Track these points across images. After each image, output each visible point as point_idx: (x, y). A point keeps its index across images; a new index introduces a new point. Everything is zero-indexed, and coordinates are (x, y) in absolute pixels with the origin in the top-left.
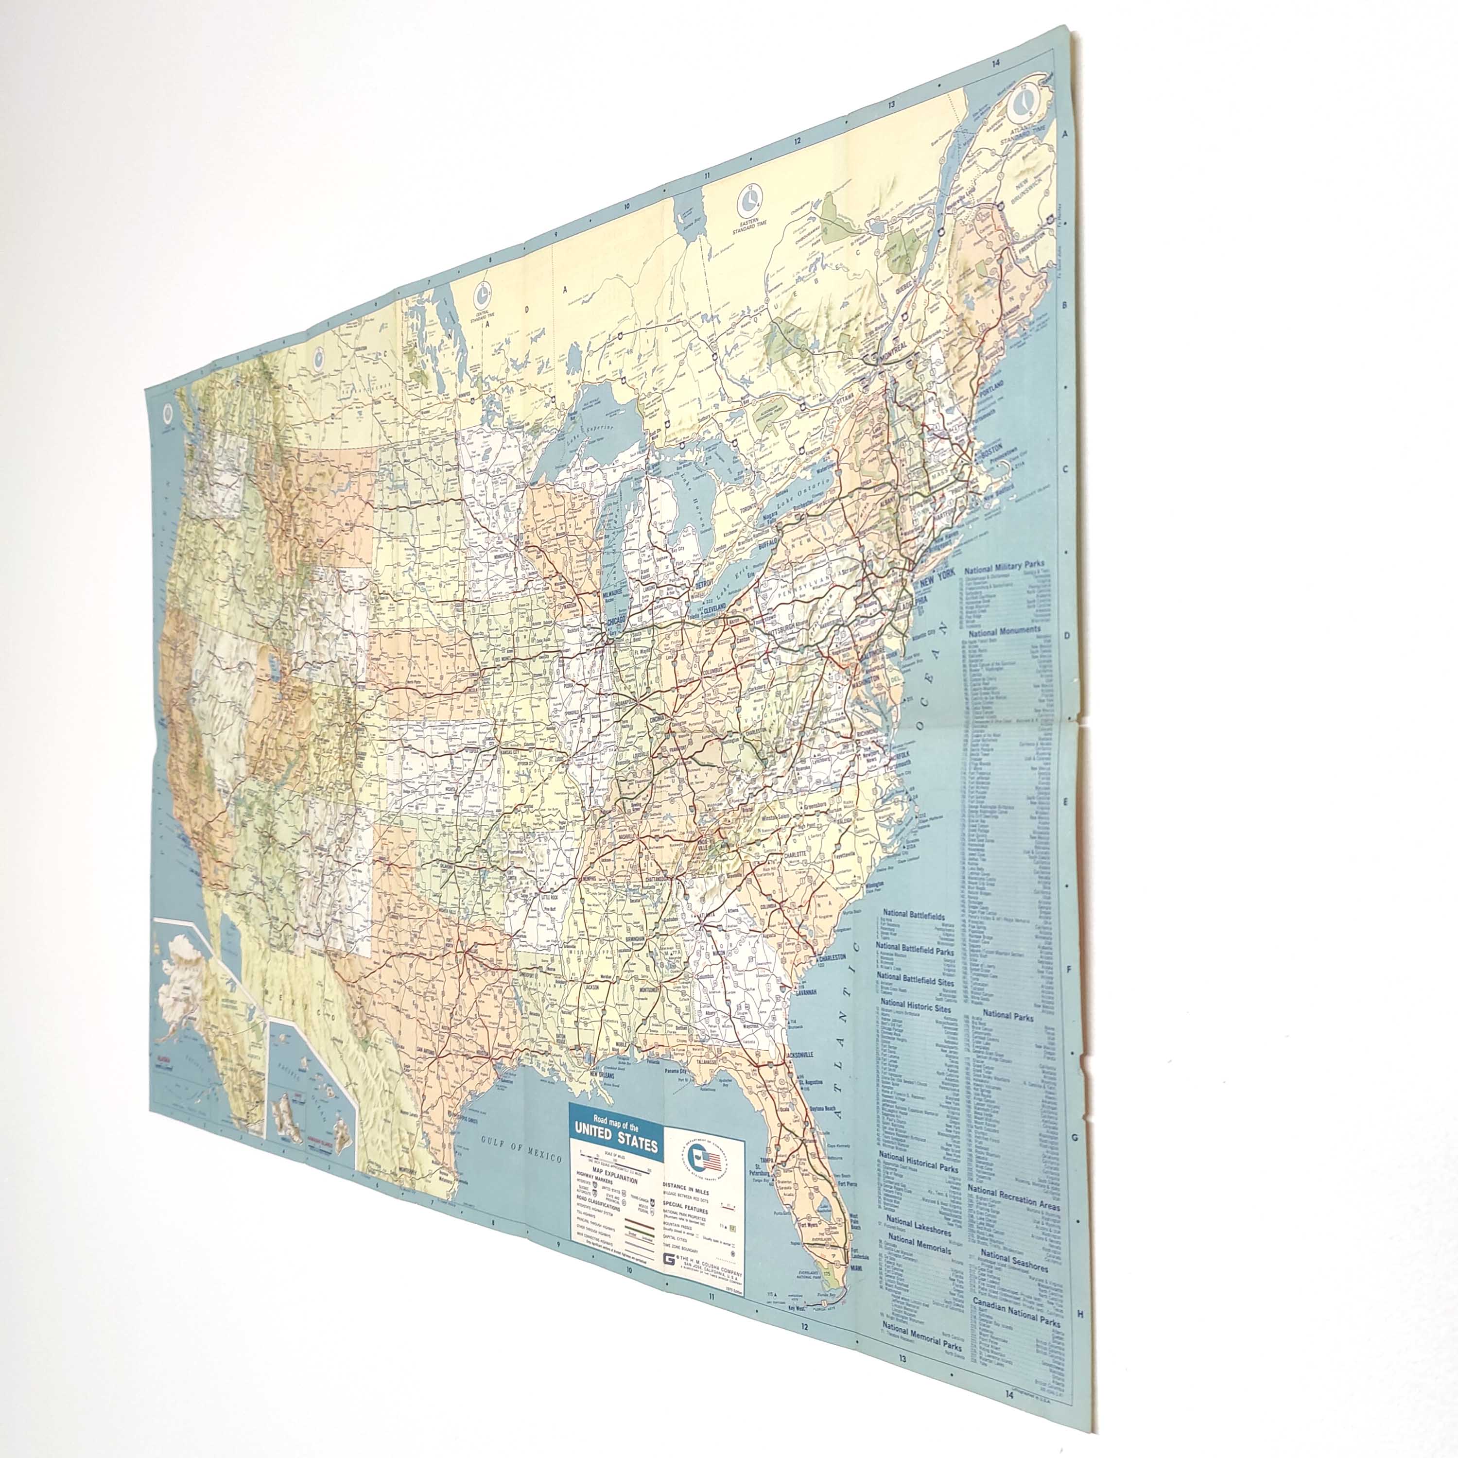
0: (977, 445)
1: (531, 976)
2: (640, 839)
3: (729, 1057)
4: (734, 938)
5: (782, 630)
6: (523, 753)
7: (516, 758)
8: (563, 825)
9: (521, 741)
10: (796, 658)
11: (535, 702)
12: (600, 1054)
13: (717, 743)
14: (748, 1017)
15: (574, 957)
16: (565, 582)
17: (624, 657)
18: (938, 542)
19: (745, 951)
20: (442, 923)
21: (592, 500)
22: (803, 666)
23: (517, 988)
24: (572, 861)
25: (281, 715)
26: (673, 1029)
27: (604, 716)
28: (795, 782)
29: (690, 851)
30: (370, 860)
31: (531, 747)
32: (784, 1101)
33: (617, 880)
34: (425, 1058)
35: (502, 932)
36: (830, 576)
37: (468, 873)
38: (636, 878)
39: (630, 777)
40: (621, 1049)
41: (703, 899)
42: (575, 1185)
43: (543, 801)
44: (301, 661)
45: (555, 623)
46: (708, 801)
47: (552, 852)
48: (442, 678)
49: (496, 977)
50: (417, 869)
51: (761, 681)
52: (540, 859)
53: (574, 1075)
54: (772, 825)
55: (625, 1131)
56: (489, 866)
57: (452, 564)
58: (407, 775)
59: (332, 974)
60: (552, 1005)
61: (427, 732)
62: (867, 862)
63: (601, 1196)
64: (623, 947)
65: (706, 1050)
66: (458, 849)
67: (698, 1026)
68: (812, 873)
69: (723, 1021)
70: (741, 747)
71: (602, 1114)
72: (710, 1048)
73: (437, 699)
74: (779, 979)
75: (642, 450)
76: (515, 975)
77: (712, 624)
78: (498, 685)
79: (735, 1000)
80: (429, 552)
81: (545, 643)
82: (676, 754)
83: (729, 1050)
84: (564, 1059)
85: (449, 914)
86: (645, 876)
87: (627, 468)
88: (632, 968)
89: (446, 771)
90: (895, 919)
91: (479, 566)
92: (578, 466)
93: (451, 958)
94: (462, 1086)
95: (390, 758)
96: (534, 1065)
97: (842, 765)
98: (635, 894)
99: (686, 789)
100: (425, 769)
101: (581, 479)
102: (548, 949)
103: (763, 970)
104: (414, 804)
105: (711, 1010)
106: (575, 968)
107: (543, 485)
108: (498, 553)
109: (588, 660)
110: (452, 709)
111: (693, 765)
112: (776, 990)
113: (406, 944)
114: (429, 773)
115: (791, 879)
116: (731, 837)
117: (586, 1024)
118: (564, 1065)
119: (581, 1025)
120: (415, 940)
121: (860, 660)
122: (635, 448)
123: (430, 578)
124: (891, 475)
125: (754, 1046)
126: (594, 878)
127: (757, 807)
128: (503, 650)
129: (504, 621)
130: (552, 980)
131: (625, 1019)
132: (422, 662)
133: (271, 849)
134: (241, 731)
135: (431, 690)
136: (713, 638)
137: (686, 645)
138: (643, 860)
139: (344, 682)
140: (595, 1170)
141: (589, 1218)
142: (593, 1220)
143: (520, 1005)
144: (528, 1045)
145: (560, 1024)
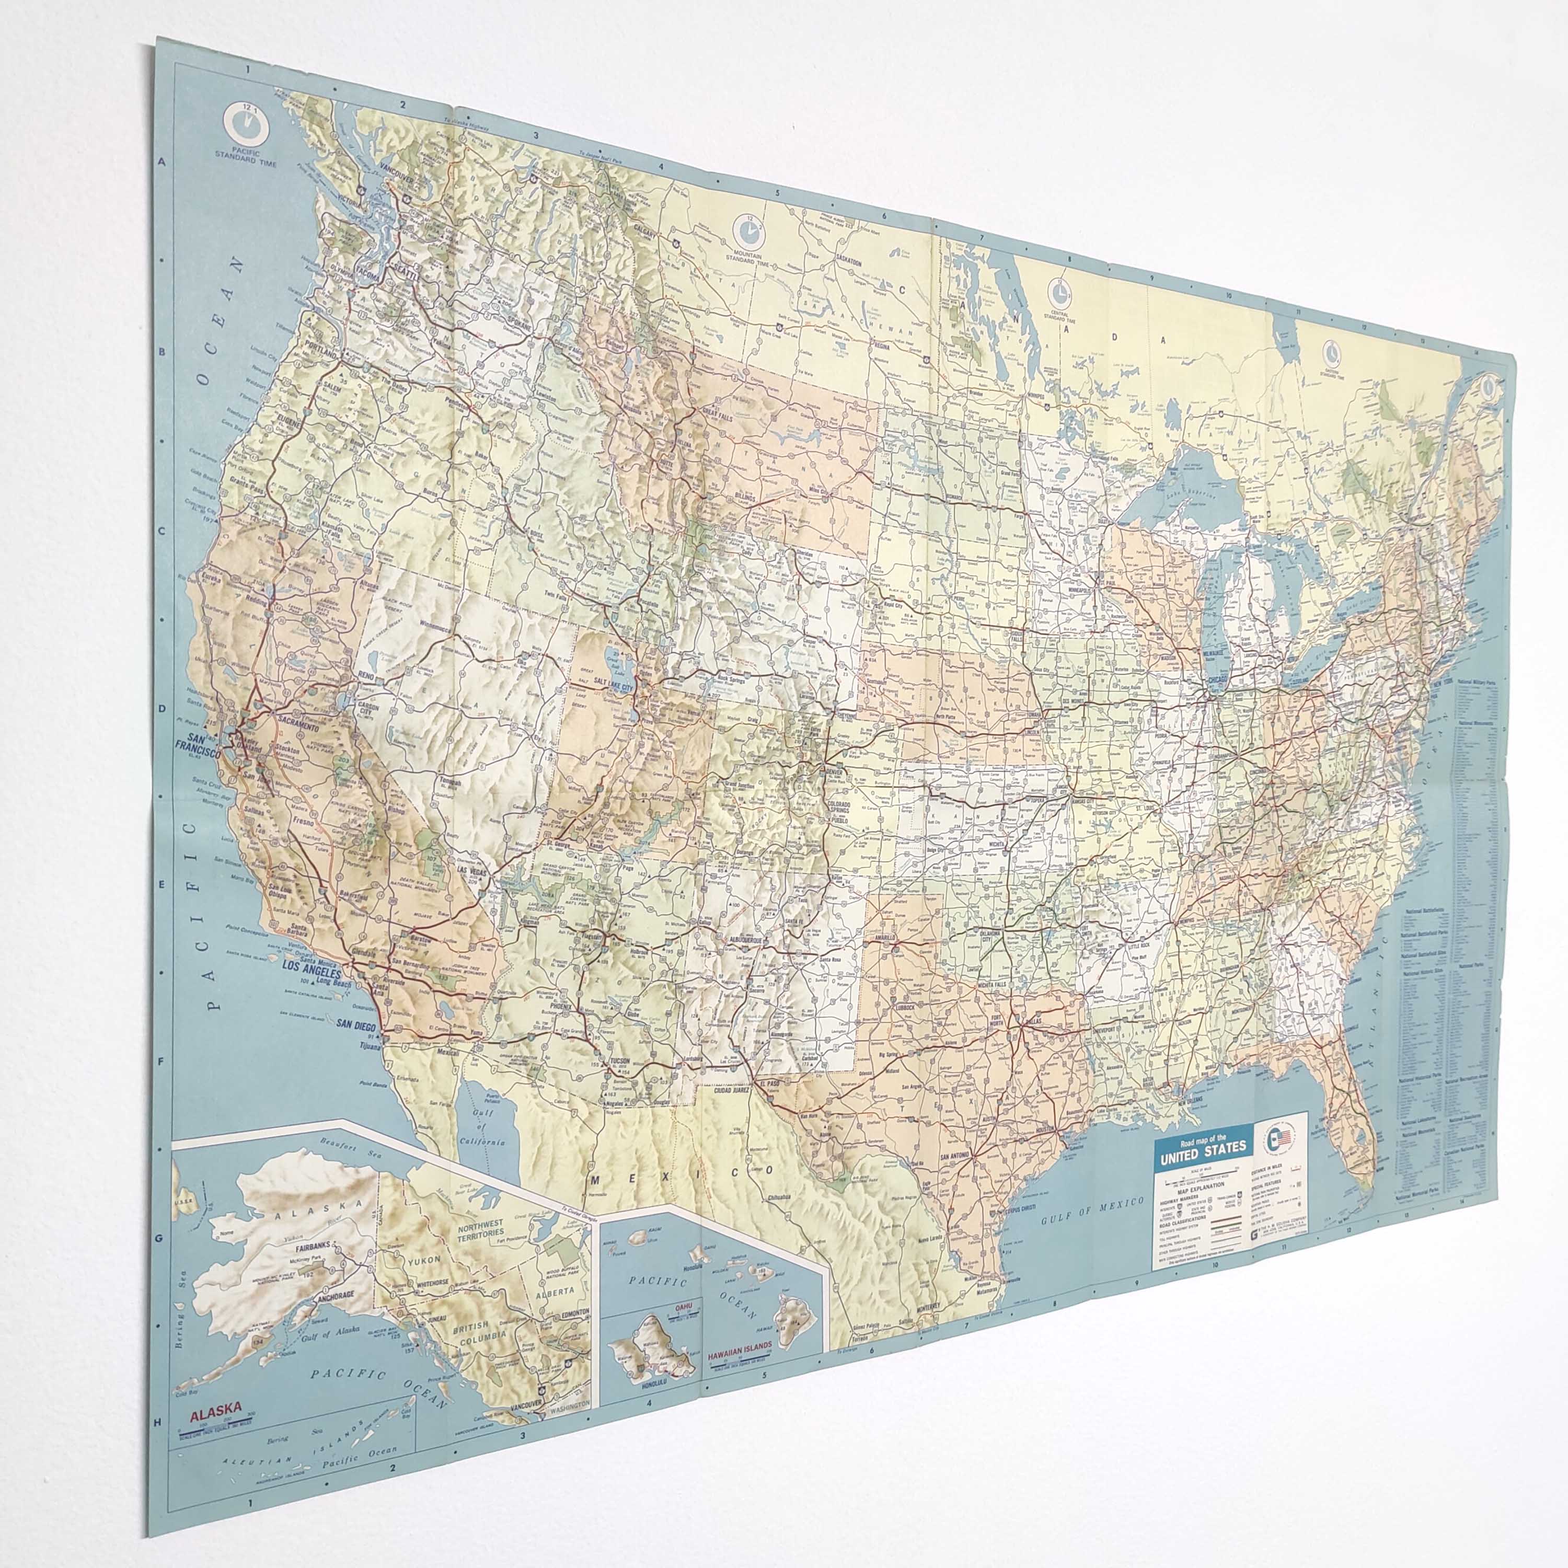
0: (1466, 600)
1: (1111, 1030)
2: (1240, 878)
3: (1301, 1047)
4: (1307, 950)
5: (1346, 705)
6: (1099, 802)
7: (1090, 808)
8: (1156, 873)
9: (1098, 790)
10: (1354, 727)
11: (1114, 750)
12: (1189, 1083)
13: (1304, 793)
14: (1316, 1012)
15: (1165, 1000)
16: (1161, 633)
17: (1227, 715)
18: (1445, 659)
19: (1315, 959)
20: (983, 999)
21: (1193, 560)
22: (1357, 734)
23: (1090, 1048)
24: (1167, 907)
25: (641, 745)
27: (1199, 767)
28: (1349, 823)
29: (1277, 885)
30: (859, 942)
31: (1111, 796)
32: (1335, 1068)
33: (1215, 918)
34: (953, 1165)
35: (1072, 994)
36: (1377, 669)
37: (1024, 938)
38: (1234, 913)
39: (1233, 823)
40: (1210, 1071)
41: (1284, 923)
42: (1158, 1216)
43: (1131, 850)
44: (687, 668)
45: (1148, 672)
46: (1292, 841)
47: (1143, 900)
48: (987, 714)
49: (1066, 1042)
50: (944, 943)
51: (1332, 744)
52: (1128, 910)
53: (1162, 1112)
54: (1334, 857)
55: (1211, 1144)
56: (1054, 925)
57: (1006, 583)
58: (932, 830)
59: (766, 1110)
60: (1139, 1052)
61: (974, 778)
62: (1394, 878)
63: (1187, 1213)
64: (1216, 978)
65: (1283, 1048)
66: (1009, 911)
67: (1278, 1030)
68: (1360, 891)
69: (1297, 1020)
70: (1319, 797)
71: (1187, 1138)
72: (1287, 1046)
73: (983, 739)
74: (1338, 976)
75: (1242, 528)
76: (1088, 1034)
77: (1298, 694)
78: (1066, 728)
79: (1307, 1000)
80: (973, 563)
81: (1132, 691)
82: (1272, 802)
83: (1302, 1042)
84: (1152, 1100)
85: (994, 989)
86: (1242, 911)
87: (1228, 540)
88: (1225, 995)
89: (992, 823)
90: (1413, 915)
91: (1046, 595)
92: (1177, 522)
93: (1002, 1037)
94: (1013, 1175)
95: (907, 809)
96: (1113, 1119)
97: (1377, 809)
98: (1229, 929)
99: (1277, 832)
100: (959, 822)
101: (1181, 536)
102: (1137, 997)
103: (1327, 971)
104: (942, 865)
105: (1288, 1013)
106: (1167, 1009)
107: (1136, 530)
108: (1075, 586)
109: (1188, 713)
110: (1006, 751)
111: (1283, 812)
112: (1337, 984)
113: (927, 1037)
114: (965, 827)
115: (1347, 897)
116: (1305, 869)
117: (1176, 1059)
118: (1151, 1107)
119: (1172, 1062)
120: (939, 1029)
121: (1394, 733)
122: (1236, 524)
123: (972, 594)
124: (1417, 606)
125: (1319, 1033)
126: (1192, 920)
127: (1324, 844)
128: (1075, 692)
129: (1080, 661)
130: (1139, 1027)
131: (1216, 1043)
132: (957, 693)
133: (609, 955)
134: (538, 768)
135: (972, 728)
136: (1299, 705)
137: (1281, 710)
138: (1242, 897)
139: (804, 707)
140: (1180, 1193)
141: (1172, 1241)
142: (1177, 1240)
143: (1093, 1064)
144: (1103, 1101)
145: (1148, 1068)
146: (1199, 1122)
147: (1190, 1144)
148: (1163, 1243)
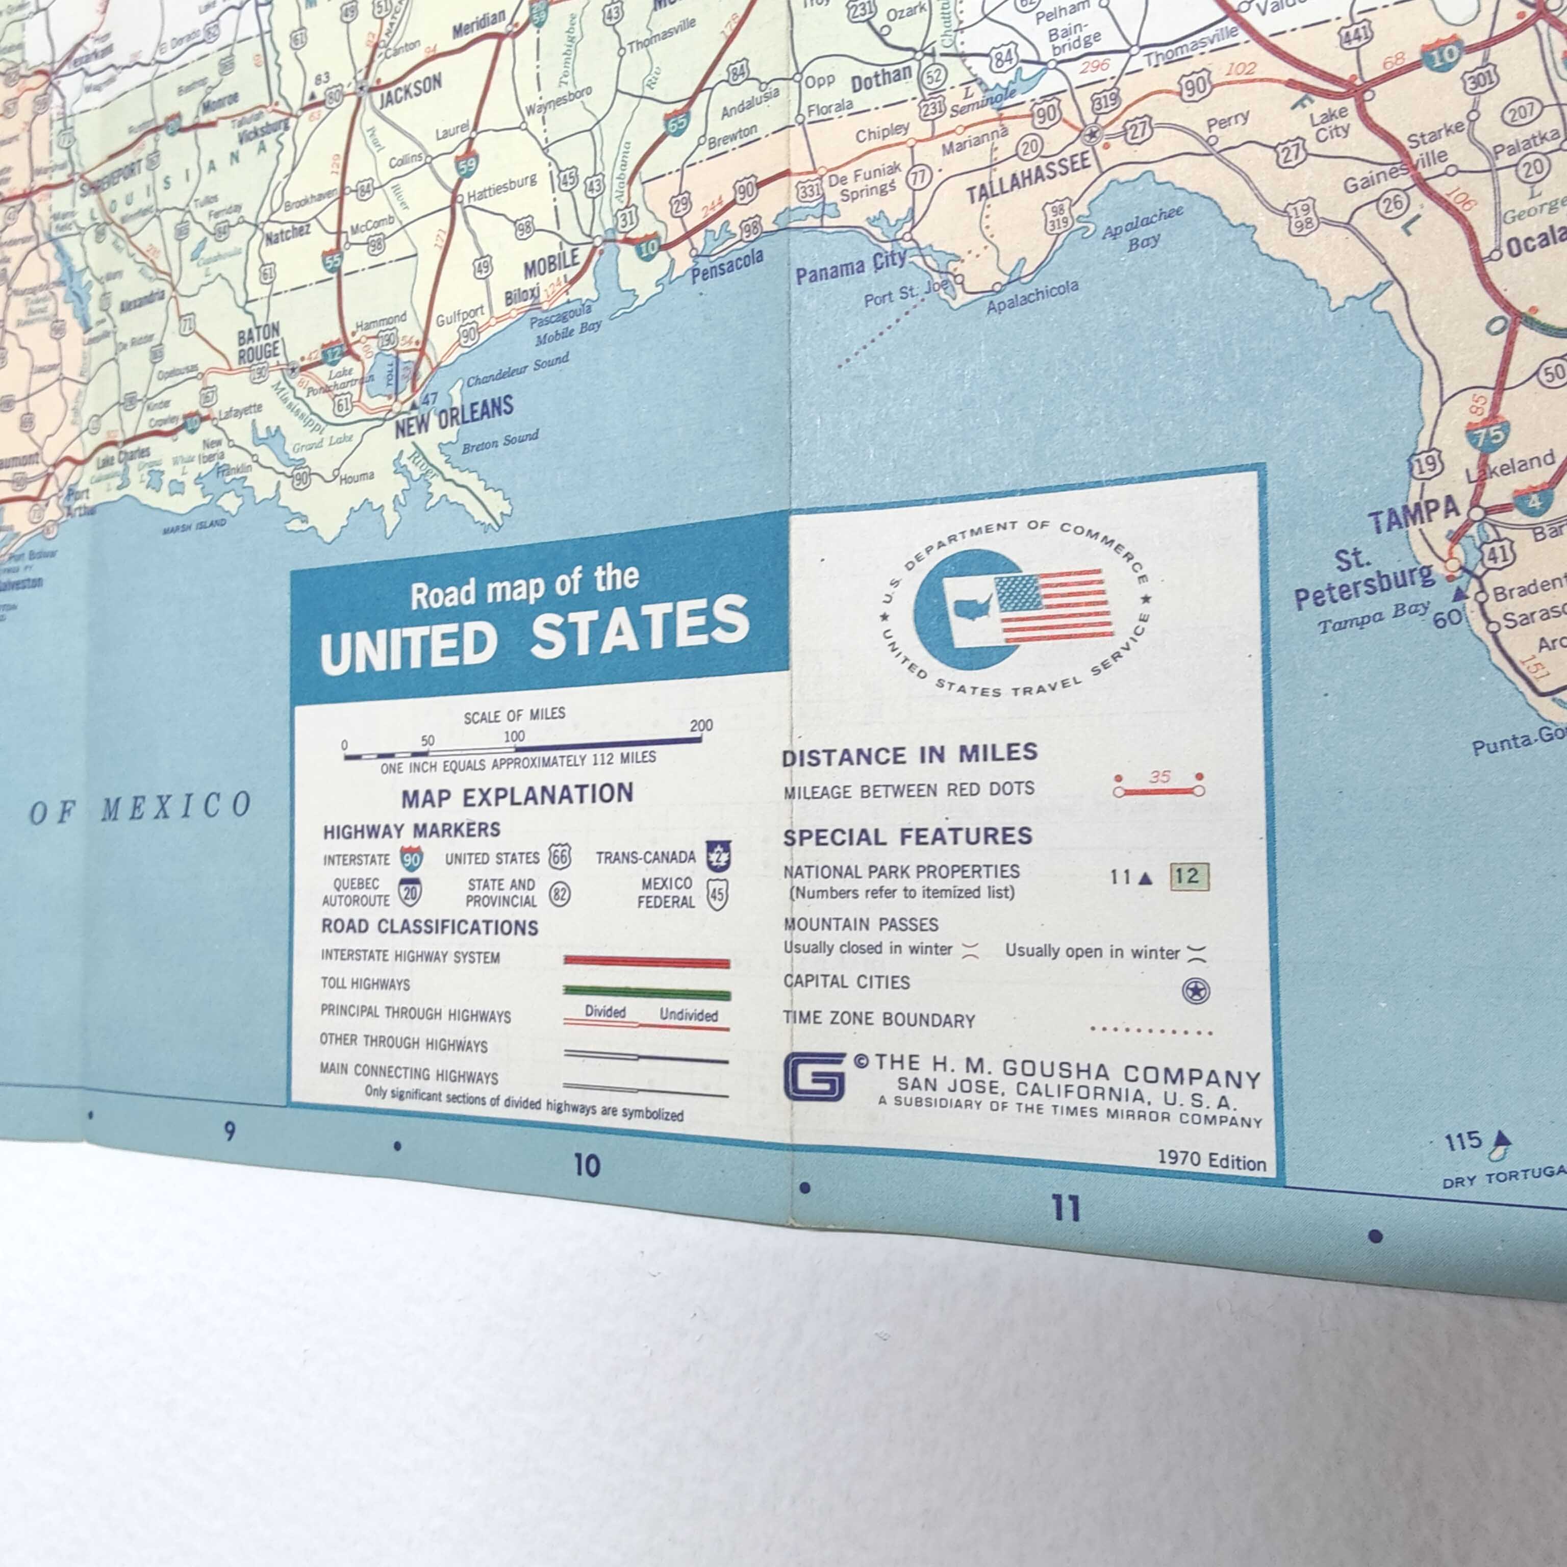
1: (130, 170)
12: (443, 338)
23: (71, 245)
26: (841, 91)
40: (546, 282)
53: (315, 458)
55: (564, 606)
60: (221, 233)
65: (1019, 129)
67: (970, 41)
76: (61, 200)
83: (1170, 76)
96: (136, 489)
102: (212, 31)
106: (328, 54)
117: (376, 245)
118: (275, 436)
119: (354, 258)
130: (222, 141)
140: (410, 799)
141: (379, 999)
142: (399, 999)
143: (79, 298)
144: (111, 425)
145: (257, 290)
146: (497, 504)
147: (453, 597)
148: (336, 997)
